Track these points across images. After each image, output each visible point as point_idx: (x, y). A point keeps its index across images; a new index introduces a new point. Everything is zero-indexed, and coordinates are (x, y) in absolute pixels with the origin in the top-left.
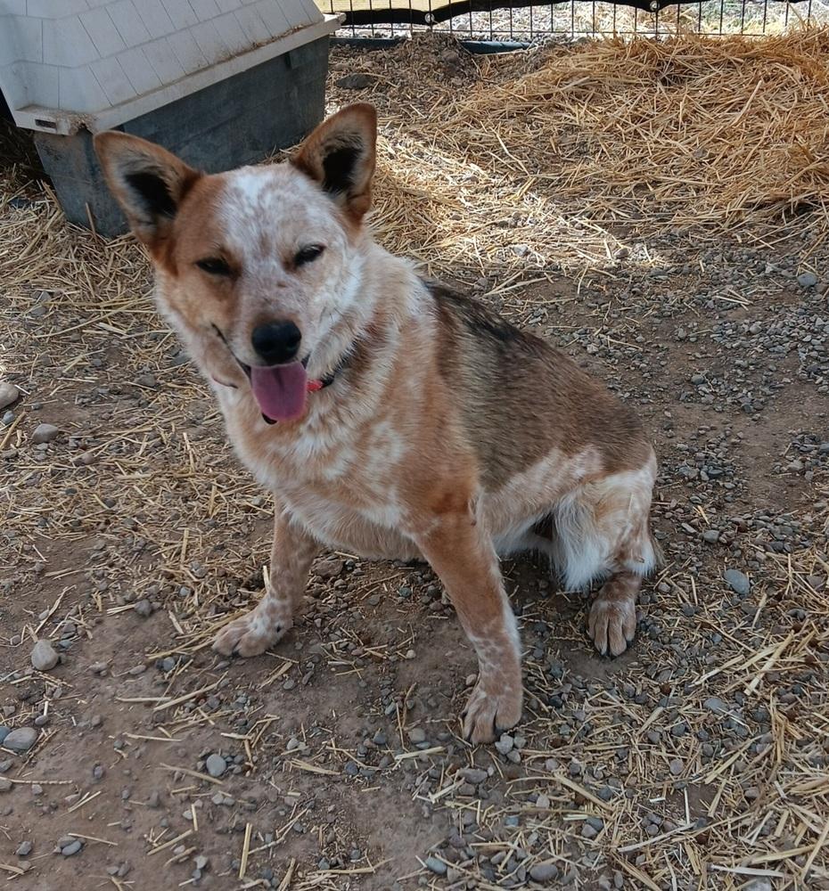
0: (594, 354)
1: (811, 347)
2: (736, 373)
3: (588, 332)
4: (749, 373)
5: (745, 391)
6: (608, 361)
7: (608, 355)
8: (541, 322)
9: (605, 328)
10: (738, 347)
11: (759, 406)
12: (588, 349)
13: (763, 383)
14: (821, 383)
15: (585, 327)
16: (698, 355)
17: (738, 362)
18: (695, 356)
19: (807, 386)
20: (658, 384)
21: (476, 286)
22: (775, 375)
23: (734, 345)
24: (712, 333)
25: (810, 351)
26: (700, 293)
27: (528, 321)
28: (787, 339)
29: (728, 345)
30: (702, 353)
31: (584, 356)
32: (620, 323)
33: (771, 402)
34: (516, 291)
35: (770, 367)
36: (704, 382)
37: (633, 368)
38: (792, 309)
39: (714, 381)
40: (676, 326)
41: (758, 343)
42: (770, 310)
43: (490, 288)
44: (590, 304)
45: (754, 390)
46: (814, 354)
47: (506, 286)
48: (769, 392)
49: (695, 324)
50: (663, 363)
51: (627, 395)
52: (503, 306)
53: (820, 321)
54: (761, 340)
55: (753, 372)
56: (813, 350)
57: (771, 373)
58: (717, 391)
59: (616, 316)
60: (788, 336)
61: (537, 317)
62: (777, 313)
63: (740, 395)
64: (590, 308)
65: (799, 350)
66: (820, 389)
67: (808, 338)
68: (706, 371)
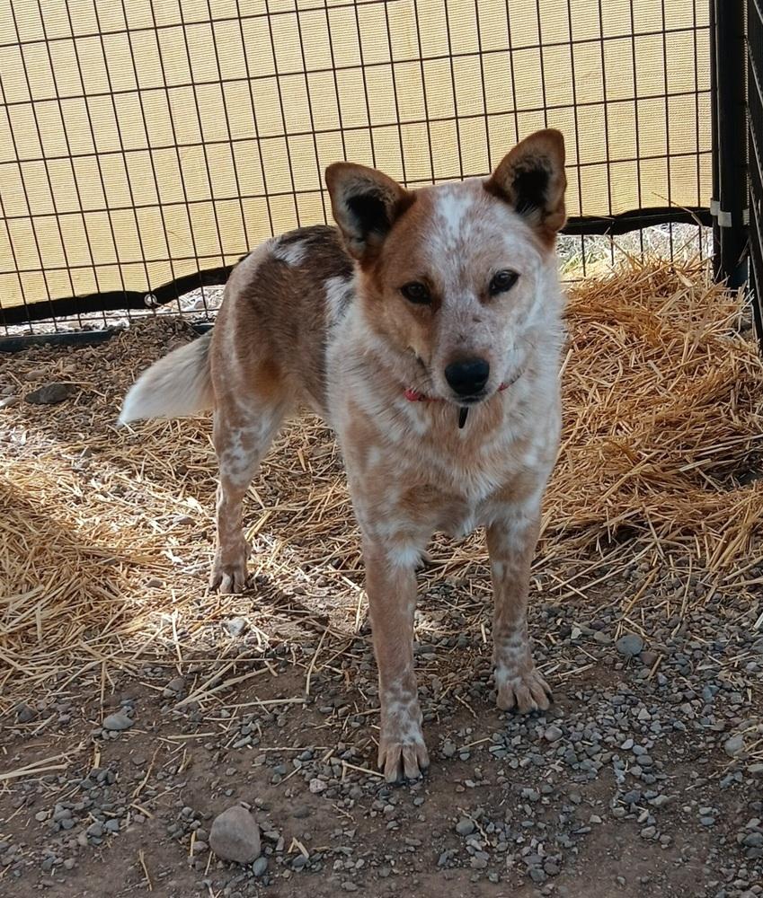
0: (320, 793)
1: (632, 759)
2: (523, 811)
3: (315, 756)
4: (542, 811)
5: (533, 843)
6: (341, 803)
7: (340, 794)
8: (250, 744)
9: (341, 746)
10: (528, 766)
11: (552, 869)
12: (312, 786)
13: (561, 826)
14: (645, 821)
15: (311, 748)
16: (469, 783)
17: (528, 791)
18: (465, 785)
19: (626, 826)
20: (407, 840)
21: (167, 692)
22: (580, 810)
23: (522, 764)
24: (492, 744)
25: (631, 765)
26: (478, 679)
27: (233, 743)
28: (598, 748)
29: (514, 764)
30: (475, 779)
31: (306, 797)
32: (362, 736)
33: (572, 859)
34: (224, 693)
35: (573, 797)
36: (475, 830)
37: (373, 814)
38: (607, 695)
39: (490, 829)
40: (441, 736)
41: (556, 757)
42: (577, 698)
43: (185, 691)
44: (323, 709)
45: (547, 840)
46: (637, 770)
47: (209, 688)
48: (568, 844)
49: (469, 730)
50: (418, 801)
51: (360, 863)
52: (201, 720)
53: (643, 714)
54: (562, 750)
55: (547, 808)
56: (636, 763)
57: (573, 808)
58: (494, 844)
59: (358, 724)
60: (600, 742)
61: (246, 736)
62: (586, 703)
63: (526, 850)
64: (324, 713)
65: (616, 764)
66: (645, 832)
67: (628, 744)
68: (480, 811)
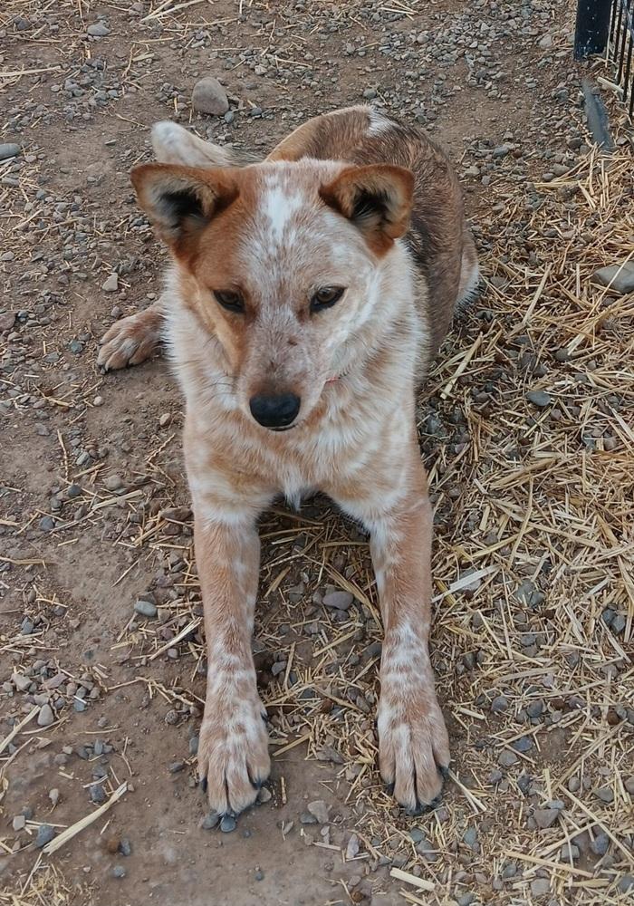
0: (263, 75)
1: (478, 53)
2: (407, 84)
3: (254, 53)
4: (420, 84)
5: (417, 102)
6: (278, 81)
7: (277, 75)
8: (204, 45)
9: (272, 47)
10: (407, 58)
11: (433, 116)
12: (256, 70)
13: (434, 92)
14: (490, 88)
15: (251, 47)
16: (368, 69)
17: (408, 73)
18: (365, 70)
19: (477, 92)
20: (331, 101)
21: (131, 12)
22: (446, 83)
23: (403, 57)
24: (380, 46)
25: (477, 57)
26: (365, 6)
27: (191, 45)
28: (455, 47)
29: (397, 57)
30: (372, 67)
31: (252, 77)
32: (286, 42)
33: (444, 111)
34: (175, 14)
35: (440, 75)
36: (376, 96)
37: (304, 87)
38: (456, 16)
39: (386, 95)
40: (343, 41)
41: (426, 53)
42: (436, 18)
43: (146, 12)
44: (254, 24)
45: (426, 100)
46: (481, 59)
47: (163, 10)
48: (441, 101)
49: (363, 38)
50: (334, 80)
51: (301, 114)
52: (162, 31)
53: (484, 27)
54: (429, 49)
55: (423, 82)
56: (480, 55)
57: (441, 82)
58: (390, 104)
59: (282, 34)
60: (455, 44)
61: (200, 40)
62: (442, 21)
63: (413, 106)
64: (255, 27)
65: (467, 56)
66: (490, 94)
67: (474, 45)
68: (378, 85)
